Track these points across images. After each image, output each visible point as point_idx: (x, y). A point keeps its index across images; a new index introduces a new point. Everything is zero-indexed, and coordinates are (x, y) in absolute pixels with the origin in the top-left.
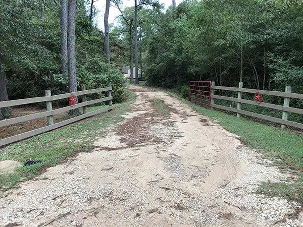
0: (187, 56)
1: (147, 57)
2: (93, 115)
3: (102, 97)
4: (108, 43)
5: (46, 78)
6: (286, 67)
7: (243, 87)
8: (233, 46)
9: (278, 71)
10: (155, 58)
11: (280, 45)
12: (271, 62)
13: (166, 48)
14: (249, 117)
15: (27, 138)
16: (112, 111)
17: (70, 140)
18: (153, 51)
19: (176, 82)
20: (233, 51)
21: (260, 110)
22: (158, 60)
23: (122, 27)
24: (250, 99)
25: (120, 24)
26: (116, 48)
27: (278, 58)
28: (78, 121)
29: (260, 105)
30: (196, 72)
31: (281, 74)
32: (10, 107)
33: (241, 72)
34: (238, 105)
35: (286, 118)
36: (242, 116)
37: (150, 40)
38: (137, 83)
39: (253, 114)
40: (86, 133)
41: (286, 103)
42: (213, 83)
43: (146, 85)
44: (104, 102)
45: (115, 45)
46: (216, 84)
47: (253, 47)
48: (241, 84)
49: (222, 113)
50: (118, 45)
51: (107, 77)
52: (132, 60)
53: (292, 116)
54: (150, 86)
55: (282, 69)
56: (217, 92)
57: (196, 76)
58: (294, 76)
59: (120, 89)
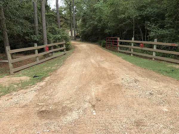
0: (104, 24)
1: (81, 24)
2: (56, 56)
3: (58, 47)
4: (58, 16)
5: (27, 38)
6: (155, 29)
7: (134, 40)
8: (129, 18)
9: (152, 31)
10: (86, 24)
11: (153, 17)
12: (149, 26)
13: (92, 19)
14: (137, 56)
15: (28, 68)
16: (66, 54)
17: (50, 67)
18: (84, 20)
19: (98, 38)
20: (129, 20)
21: (143, 51)
22: (87, 26)
23: (65, 6)
24: (138, 46)
25: (64, 5)
26: (63, 19)
27: (152, 24)
28: (50, 60)
29: (142, 49)
30: (109, 33)
31: (153, 33)
32: (15, 53)
33: (134, 32)
34: (132, 50)
35: (155, 55)
36: (134, 55)
37: (82, 14)
38: (75, 40)
39: (139, 54)
40: (56, 64)
41: (155, 47)
42: (119, 38)
43: (80, 41)
44: (59, 50)
45: (63, 17)
46: (120, 39)
47: (139, 18)
48: (133, 38)
49: (124, 54)
50: (64, 18)
51: (60, 36)
52: (71, 26)
53: (158, 54)
54: (83, 41)
55: (154, 30)
56: (121, 43)
57: (110, 35)
58: (160, 33)
59: (68, 43)
